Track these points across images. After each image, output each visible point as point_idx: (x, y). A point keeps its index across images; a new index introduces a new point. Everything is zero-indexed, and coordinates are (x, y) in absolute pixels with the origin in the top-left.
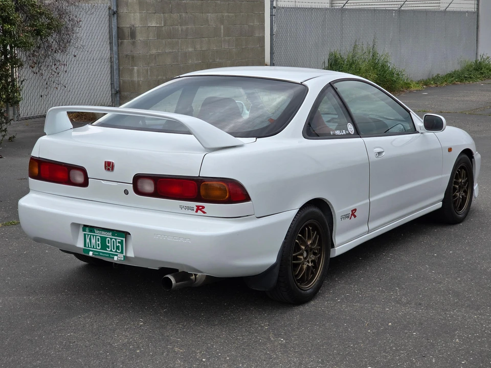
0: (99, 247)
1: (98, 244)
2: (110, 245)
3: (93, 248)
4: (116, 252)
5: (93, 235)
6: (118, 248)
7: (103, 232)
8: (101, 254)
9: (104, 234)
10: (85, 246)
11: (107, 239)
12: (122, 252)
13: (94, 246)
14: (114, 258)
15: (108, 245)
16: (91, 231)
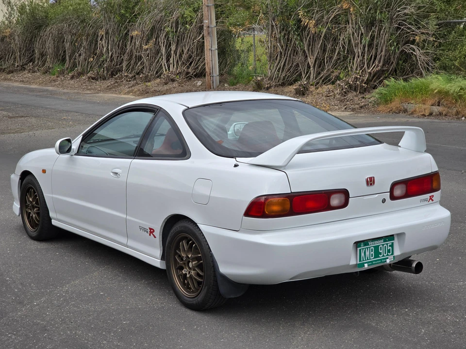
0: (372, 256)
1: (372, 254)
2: (382, 251)
3: (368, 259)
4: (388, 255)
5: (367, 248)
6: (389, 251)
7: (376, 242)
8: (374, 263)
9: (377, 243)
10: (360, 261)
11: (380, 246)
12: (393, 254)
13: (368, 258)
14: (386, 261)
15: (380, 251)
16: (365, 245)
